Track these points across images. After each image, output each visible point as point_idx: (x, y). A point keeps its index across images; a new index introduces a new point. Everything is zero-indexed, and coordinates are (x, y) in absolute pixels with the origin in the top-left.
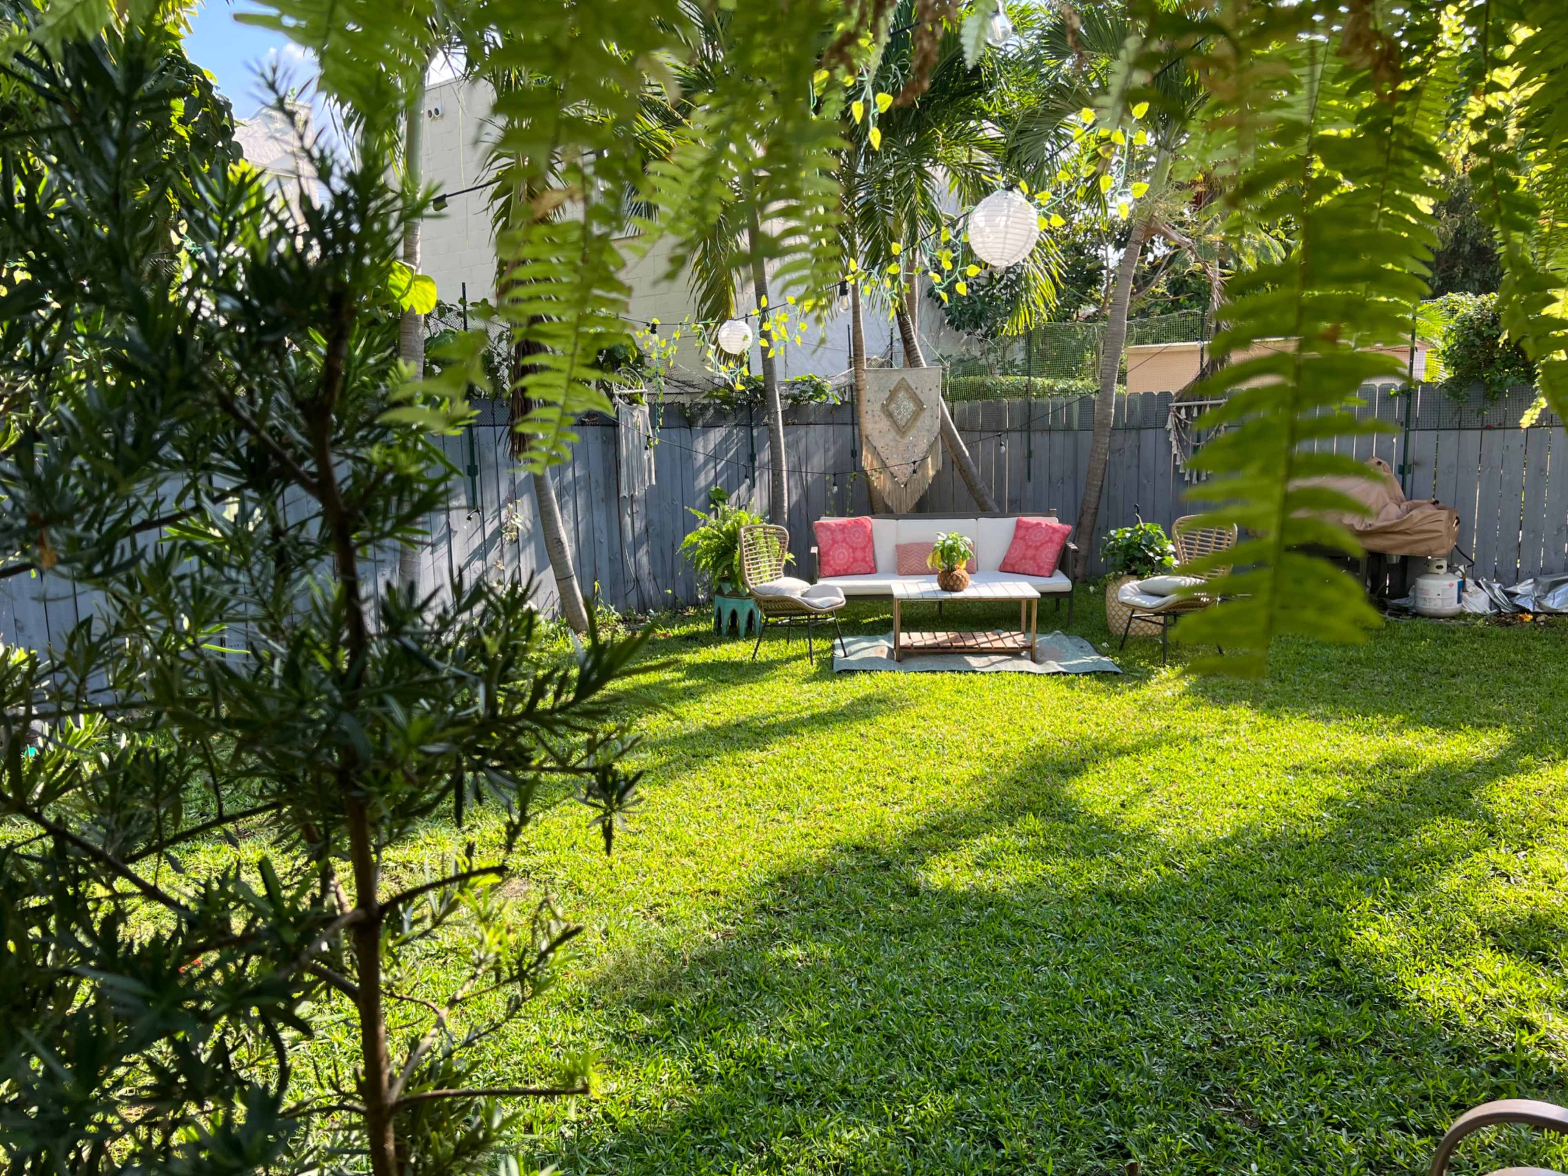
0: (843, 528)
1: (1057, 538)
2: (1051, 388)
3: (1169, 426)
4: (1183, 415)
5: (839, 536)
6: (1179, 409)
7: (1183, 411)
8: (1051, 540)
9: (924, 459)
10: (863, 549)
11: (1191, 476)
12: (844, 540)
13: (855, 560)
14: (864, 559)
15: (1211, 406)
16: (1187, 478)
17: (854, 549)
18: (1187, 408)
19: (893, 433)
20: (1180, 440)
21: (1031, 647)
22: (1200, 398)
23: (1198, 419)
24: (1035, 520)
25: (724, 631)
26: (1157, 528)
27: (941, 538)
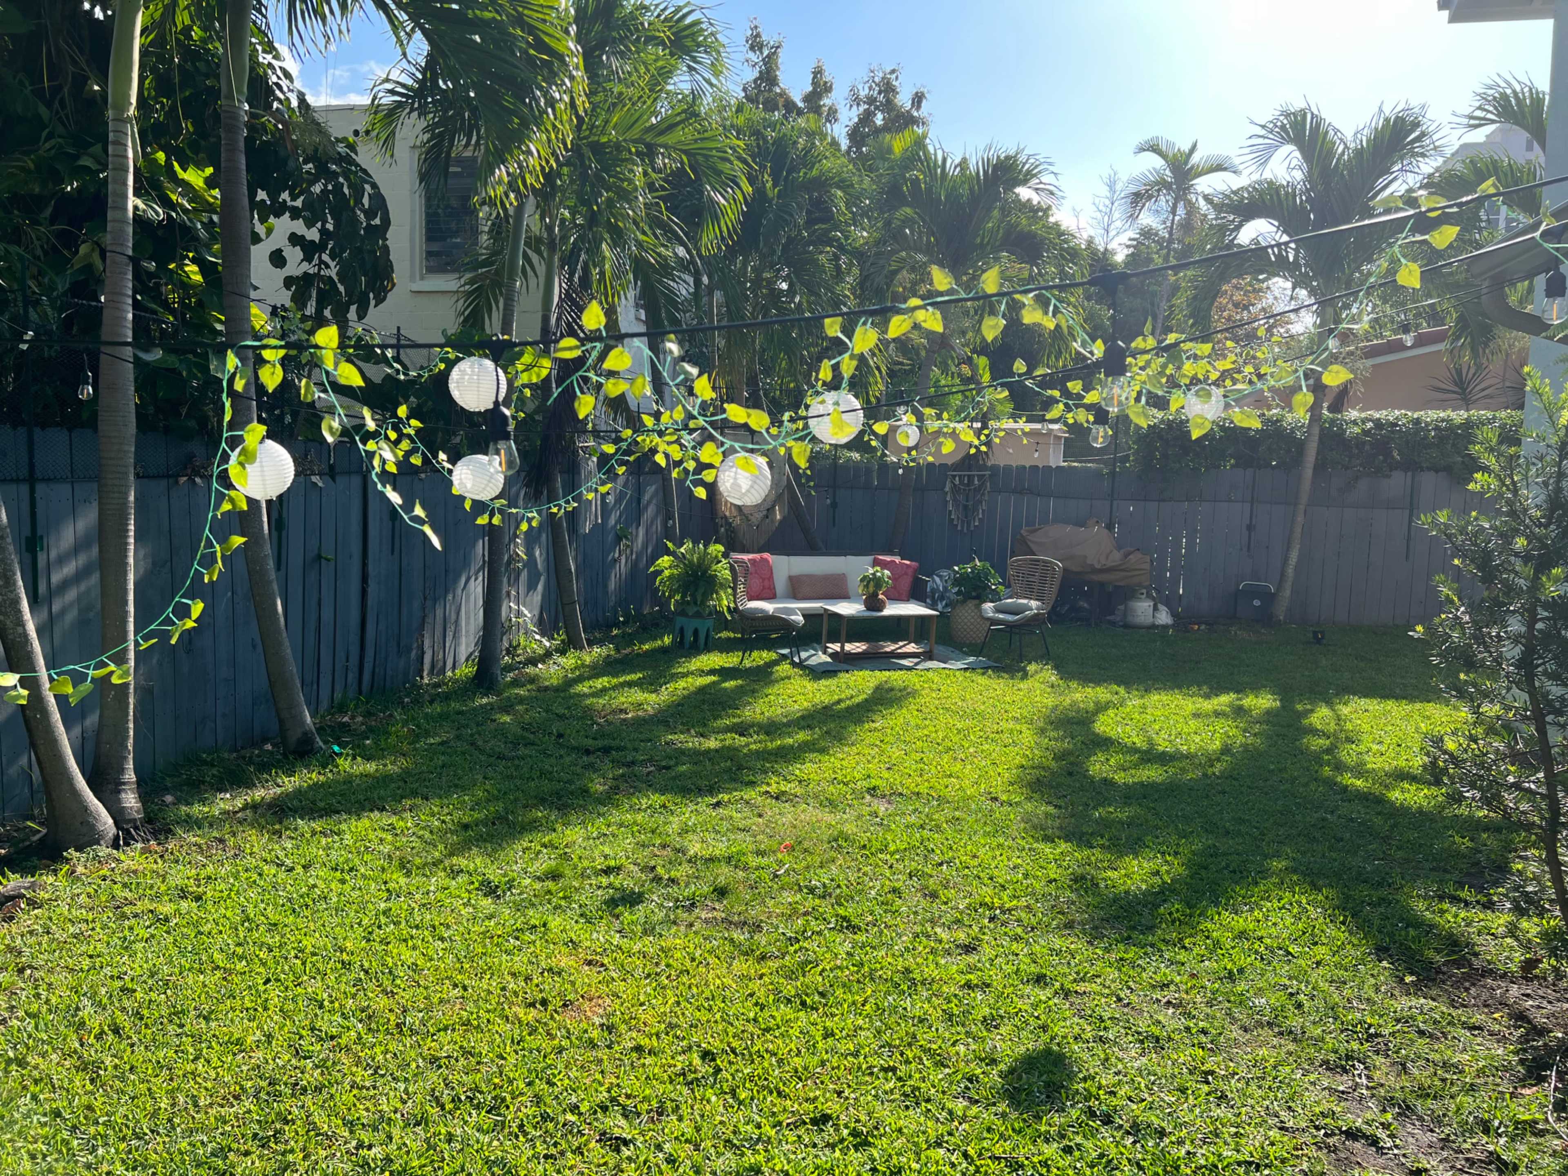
0: (753, 561)
1: (910, 572)
3: (947, 489)
4: (957, 481)
6: (954, 477)
7: (957, 478)
8: (907, 574)
9: (773, 506)
10: (768, 579)
11: (963, 527)
14: (769, 587)
15: (978, 475)
16: (960, 528)
17: (763, 579)
18: (960, 476)
20: (955, 500)
21: (931, 651)
22: (970, 469)
23: (968, 485)
24: (888, 558)
25: (687, 645)
26: (988, 565)
27: (871, 571)
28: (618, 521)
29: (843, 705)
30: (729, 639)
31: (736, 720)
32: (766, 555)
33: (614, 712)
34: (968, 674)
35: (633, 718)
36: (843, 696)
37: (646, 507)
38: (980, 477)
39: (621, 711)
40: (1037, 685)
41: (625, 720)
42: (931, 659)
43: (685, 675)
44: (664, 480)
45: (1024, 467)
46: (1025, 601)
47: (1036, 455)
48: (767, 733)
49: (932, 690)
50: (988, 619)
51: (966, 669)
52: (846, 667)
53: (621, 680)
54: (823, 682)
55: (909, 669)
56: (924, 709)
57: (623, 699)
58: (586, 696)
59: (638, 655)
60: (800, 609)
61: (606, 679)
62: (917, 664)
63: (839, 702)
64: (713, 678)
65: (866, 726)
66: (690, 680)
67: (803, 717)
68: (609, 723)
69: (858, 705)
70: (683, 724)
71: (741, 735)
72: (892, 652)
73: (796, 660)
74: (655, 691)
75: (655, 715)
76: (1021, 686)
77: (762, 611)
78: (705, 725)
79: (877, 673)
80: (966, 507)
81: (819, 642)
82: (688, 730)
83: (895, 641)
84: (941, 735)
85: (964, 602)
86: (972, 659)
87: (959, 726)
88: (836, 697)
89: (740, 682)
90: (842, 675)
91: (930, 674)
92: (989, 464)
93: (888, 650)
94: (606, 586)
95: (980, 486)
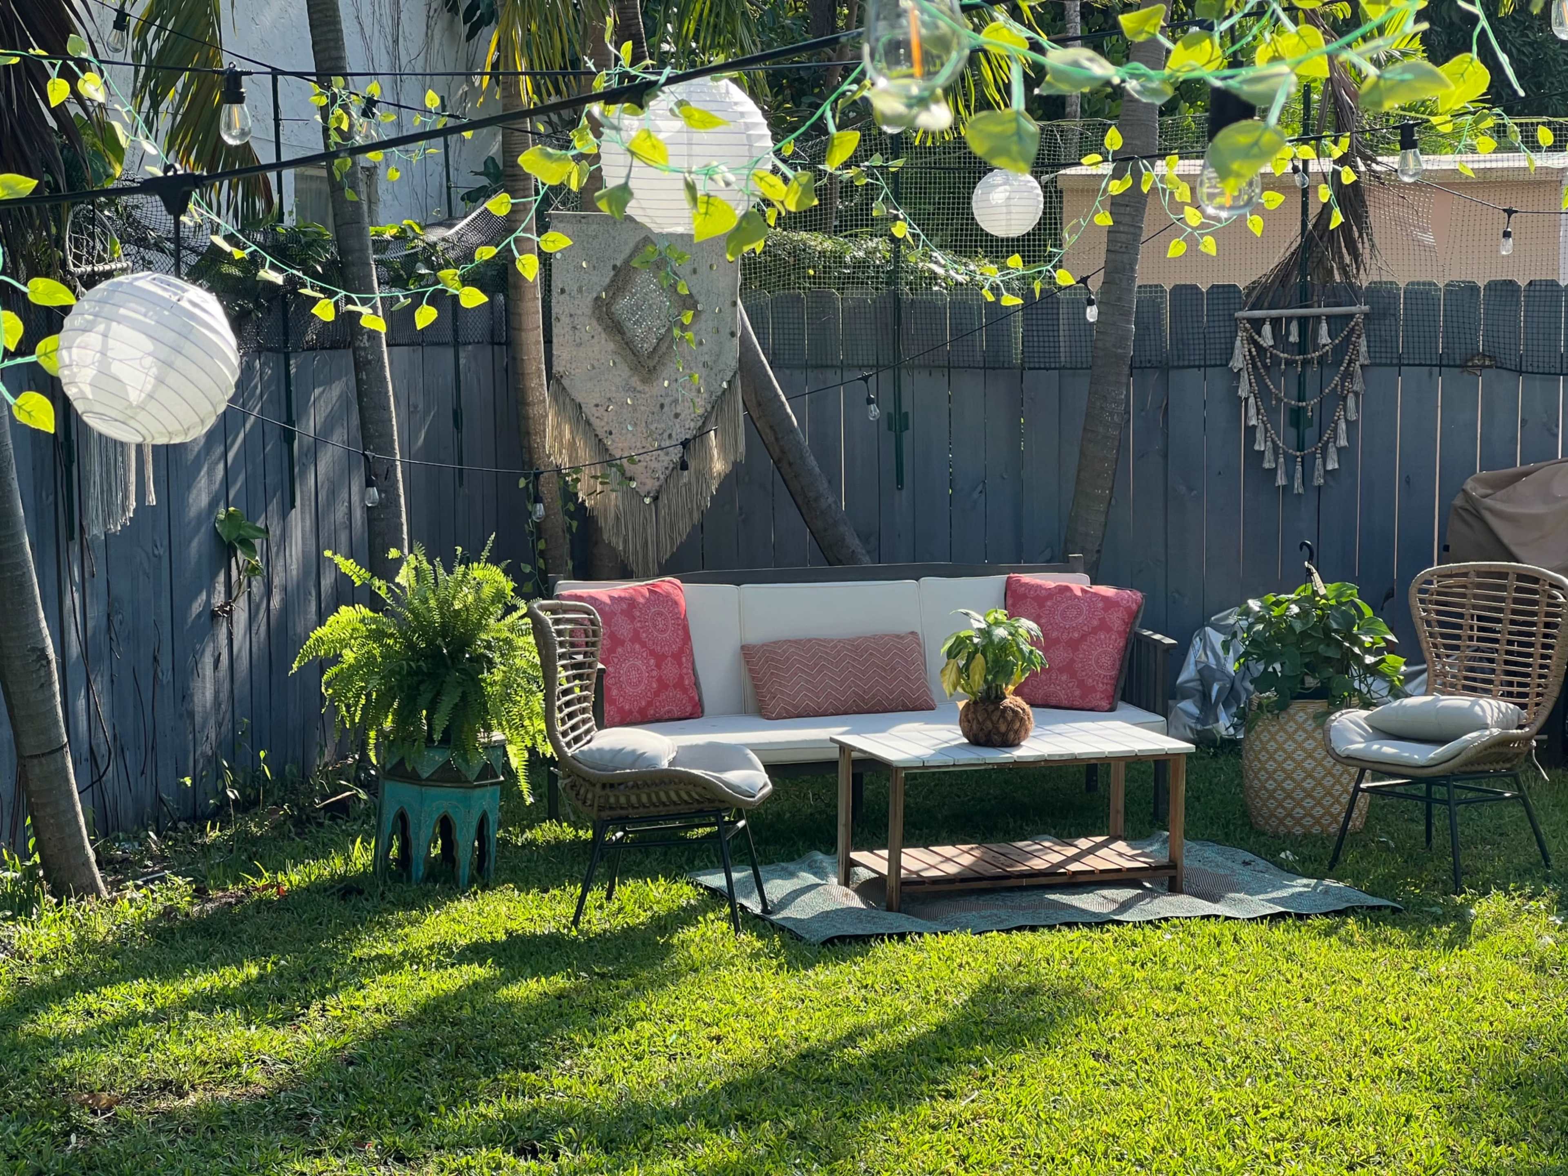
0: (629, 604)
1: (1116, 620)
2: (838, 258)
3: (1238, 362)
4: (1267, 338)
5: (624, 629)
6: (1257, 324)
7: (1267, 329)
8: (1104, 626)
9: (702, 433)
10: (677, 657)
11: (1290, 477)
12: (636, 637)
13: (663, 685)
14: (679, 684)
15: (1329, 318)
16: (1281, 481)
17: (660, 659)
18: (1275, 322)
19: (624, 371)
20: (1263, 394)
21: (1172, 865)
22: (1304, 300)
23: (1302, 347)
24: (1048, 580)
25: (419, 870)
26: (1352, 591)
27: (978, 622)
28: (221, 496)
29: (866, 1046)
30: (557, 847)
31: (522, 1104)
32: (668, 584)
33: (144, 1090)
34: (1278, 934)
35: (196, 1111)
36: (871, 1017)
37: (313, 453)
38: (1337, 322)
39: (166, 1086)
40: (1490, 962)
41: (169, 1115)
42: (1174, 888)
43: (390, 964)
44: (359, 366)
45: (1472, 288)
46: (1461, 701)
47: (1507, 248)
48: (608, 1145)
49: (1155, 988)
50: (1350, 759)
51: (1275, 918)
52: (901, 922)
53: (186, 989)
54: (822, 974)
55: (1099, 923)
56: (1115, 1050)
57: (179, 1050)
58: (68, 1043)
59: (263, 905)
60: (757, 749)
61: (141, 986)
62: (1125, 906)
63: (852, 1038)
64: (478, 972)
65: (924, 1110)
66: (404, 978)
67: (732, 1089)
68: (122, 1127)
69: (912, 1045)
70: (349, 1123)
71: (520, 1153)
72: (1050, 873)
73: (754, 906)
74: (289, 1019)
75: (270, 1098)
76: (1441, 967)
77: (636, 757)
78: (418, 1125)
79: (996, 939)
80: (1296, 417)
81: (829, 845)
82: (361, 1142)
83: (1065, 836)
84: (1154, 1132)
85: (1282, 706)
86: (1301, 885)
87: (1217, 1104)
88: (848, 1021)
89: (560, 982)
90: (882, 949)
91: (1162, 939)
92: (1363, 281)
93: (1038, 864)
94: (185, 696)
95: (1340, 351)
